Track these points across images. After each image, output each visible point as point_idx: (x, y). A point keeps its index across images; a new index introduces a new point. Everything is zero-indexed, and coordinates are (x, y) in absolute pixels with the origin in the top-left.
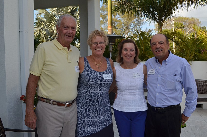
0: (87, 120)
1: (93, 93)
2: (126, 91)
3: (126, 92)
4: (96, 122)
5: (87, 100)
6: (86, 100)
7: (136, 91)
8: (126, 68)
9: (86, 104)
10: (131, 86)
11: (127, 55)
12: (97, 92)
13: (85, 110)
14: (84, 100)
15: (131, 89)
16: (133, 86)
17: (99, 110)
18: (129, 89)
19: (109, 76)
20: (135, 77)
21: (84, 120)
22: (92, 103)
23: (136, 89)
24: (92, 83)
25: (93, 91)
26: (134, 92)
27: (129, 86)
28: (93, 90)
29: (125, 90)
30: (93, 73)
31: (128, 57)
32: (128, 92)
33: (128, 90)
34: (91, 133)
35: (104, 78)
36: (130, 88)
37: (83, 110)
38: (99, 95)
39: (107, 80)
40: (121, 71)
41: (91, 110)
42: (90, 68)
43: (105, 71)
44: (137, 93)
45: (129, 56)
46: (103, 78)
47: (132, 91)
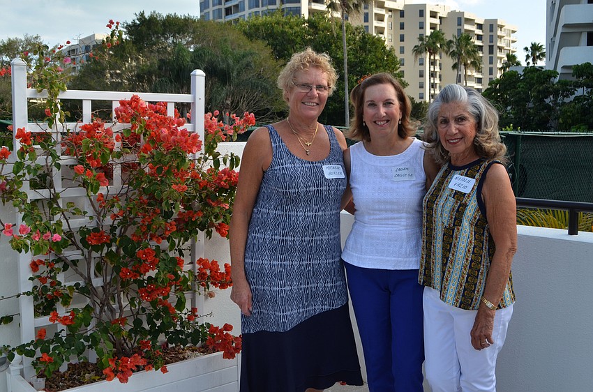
0: (287, 288)
1: (300, 218)
2: (374, 214)
3: (372, 217)
4: (307, 294)
5: (284, 238)
6: (282, 238)
7: (399, 215)
8: (376, 152)
9: (282, 246)
10: (386, 202)
11: (378, 118)
12: (310, 214)
13: (280, 263)
14: (276, 237)
15: (386, 211)
16: (391, 203)
17: (315, 262)
18: (380, 210)
19: (337, 171)
20: (398, 179)
21: (280, 289)
22: (297, 243)
23: (398, 211)
24: (297, 190)
25: (301, 214)
26: (394, 219)
27: (379, 202)
28: (301, 209)
29: (372, 212)
30: (298, 165)
31: (379, 123)
32: (378, 217)
33: (377, 212)
34: (296, 322)
35: (327, 177)
36: (383, 207)
37: (275, 263)
38: (314, 222)
39: (335, 182)
40: (363, 159)
41: (296, 263)
42: (289, 153)
43: (327, 159)
44: (402, 220)
45: (382, 121)
46: (323, 176)
47: (390, 215)
